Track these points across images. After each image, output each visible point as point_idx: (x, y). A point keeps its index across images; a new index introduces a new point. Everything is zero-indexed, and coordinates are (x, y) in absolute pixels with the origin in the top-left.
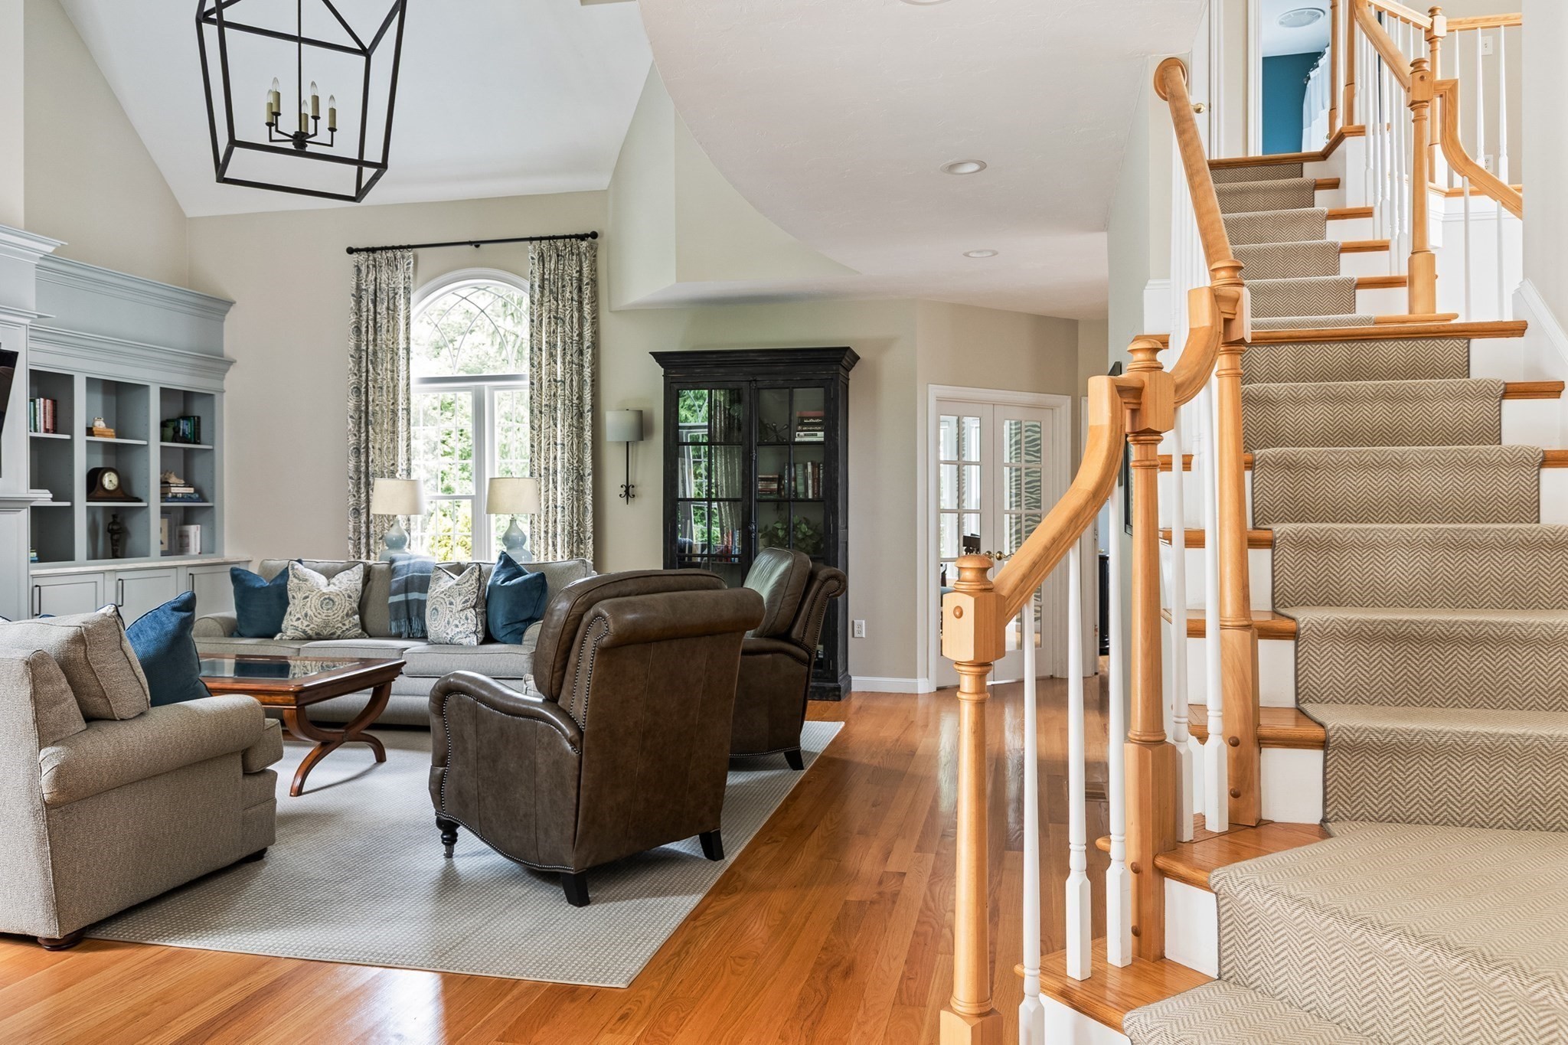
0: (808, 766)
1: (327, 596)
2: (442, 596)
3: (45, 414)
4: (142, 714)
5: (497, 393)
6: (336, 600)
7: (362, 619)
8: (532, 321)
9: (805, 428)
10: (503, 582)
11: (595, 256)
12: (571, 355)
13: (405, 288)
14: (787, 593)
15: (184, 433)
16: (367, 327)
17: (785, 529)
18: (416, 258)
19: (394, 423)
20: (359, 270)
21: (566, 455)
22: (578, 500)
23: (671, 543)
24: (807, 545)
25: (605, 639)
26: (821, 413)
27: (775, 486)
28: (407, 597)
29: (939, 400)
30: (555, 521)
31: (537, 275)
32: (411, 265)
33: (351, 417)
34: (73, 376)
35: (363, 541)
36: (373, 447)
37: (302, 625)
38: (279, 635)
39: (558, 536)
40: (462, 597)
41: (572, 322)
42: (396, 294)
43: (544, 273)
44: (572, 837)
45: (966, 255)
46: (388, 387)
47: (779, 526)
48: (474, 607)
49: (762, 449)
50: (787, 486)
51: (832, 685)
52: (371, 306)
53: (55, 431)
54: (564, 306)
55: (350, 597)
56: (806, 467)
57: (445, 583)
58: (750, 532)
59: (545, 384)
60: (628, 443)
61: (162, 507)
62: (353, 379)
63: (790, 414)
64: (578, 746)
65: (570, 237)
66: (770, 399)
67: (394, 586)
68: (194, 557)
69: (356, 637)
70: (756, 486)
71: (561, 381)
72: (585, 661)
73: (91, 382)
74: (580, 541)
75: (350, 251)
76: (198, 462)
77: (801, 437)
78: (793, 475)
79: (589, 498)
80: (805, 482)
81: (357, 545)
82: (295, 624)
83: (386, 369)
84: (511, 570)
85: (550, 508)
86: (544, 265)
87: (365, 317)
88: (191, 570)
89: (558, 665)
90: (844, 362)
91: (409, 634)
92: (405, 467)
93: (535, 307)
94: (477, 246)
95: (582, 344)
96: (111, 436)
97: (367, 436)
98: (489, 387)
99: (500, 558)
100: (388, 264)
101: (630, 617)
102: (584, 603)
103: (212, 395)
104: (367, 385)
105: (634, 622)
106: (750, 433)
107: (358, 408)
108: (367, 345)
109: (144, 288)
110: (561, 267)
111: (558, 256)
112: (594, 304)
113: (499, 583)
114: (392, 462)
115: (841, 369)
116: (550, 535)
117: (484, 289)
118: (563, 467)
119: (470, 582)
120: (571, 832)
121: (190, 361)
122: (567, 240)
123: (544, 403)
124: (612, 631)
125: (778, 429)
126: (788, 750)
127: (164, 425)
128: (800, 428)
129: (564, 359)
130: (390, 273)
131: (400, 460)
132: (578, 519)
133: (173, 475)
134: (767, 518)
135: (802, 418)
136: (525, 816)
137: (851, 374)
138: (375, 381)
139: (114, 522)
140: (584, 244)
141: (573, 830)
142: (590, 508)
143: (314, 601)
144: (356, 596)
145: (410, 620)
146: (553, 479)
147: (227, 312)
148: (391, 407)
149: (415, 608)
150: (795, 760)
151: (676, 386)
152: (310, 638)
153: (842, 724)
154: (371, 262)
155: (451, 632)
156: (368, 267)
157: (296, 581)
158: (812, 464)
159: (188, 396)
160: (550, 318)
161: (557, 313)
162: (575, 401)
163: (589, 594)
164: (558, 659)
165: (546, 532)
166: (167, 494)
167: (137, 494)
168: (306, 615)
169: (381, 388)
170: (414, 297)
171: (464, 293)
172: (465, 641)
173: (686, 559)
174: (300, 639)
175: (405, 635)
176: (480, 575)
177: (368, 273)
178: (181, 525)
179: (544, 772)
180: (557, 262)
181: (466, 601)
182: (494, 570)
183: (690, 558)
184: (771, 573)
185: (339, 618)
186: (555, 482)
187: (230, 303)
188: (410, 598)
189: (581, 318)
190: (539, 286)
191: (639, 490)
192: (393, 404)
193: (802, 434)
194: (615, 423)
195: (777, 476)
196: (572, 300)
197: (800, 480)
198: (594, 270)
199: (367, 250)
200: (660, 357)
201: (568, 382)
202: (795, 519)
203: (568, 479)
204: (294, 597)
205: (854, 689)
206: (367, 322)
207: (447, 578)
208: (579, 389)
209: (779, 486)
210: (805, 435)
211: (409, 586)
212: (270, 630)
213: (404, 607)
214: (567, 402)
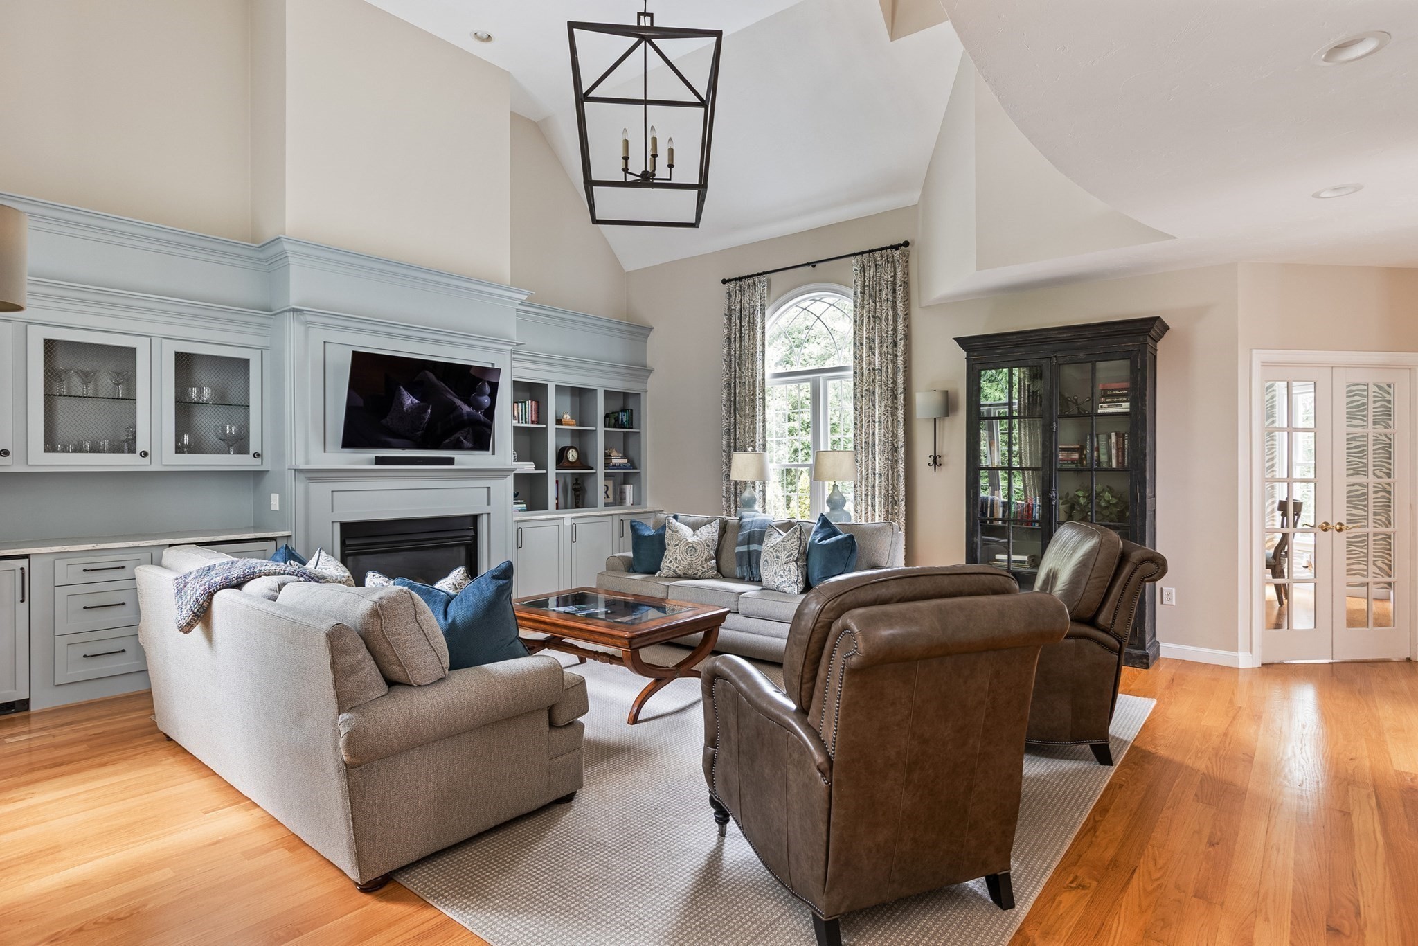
0: (1119, 760)
1: (691, 545)
2: (771, 550)
3: (532, 411)
4: (441, 680)
5: (830, 383)
6: (697, 548)
7: (718, 563)
8: (856, 321)
9: (1109, 400)
10: (820, 541)
11: (907, 262)
12: (887, 347)
13: (761, 305)
14: (1093, 576)
15: (622, 421)
16: (735, 337)
17: (1088, 497)
18: (769, 282)
19: (754, 409)
20: (730, 295)
21: (883, 431)
22: (893, 468)
23: (973, 507)
24: (1111, 513)
25: (854, 659)
26: (1127, 385)
27: (1076, 456)
28: (749, 548)
29: (1265, 365)
30: (874, 486)
31: (859, 283)
32: (766, 287)
33: (724, 406)
34: (547, 384)
35: (733, 498)
36: (739, 428)
37: (673, 566)
38: (658, 572)
39: (876, 499)
40: (786, 552)
41: (888, 320)
42: (755, 310)
43: (865, 281)
44: (823, 878)
45: (1317, 196)
46: (749, 382)
47: (1080, 493)
48: (796, 561)
49: (1062, 421)
50: (1089, 455)
51: (1139, 652)
52: (738, 321)
53: (538, 423)
54: (881, 306)
55: (708, 546)
56: (1110, 437)
57: (775, 539)
58: (1050, 500)
59: (866, 372)
60: (935, 419)
61: (605, 473)
62: (725, 377)
63: (1093, 387)
64: (828, 775)
65: (886, 248)
66: (1072, 375)
67: (740, 538)
68: (628, 508)
69: (712, 578)
70: (1057, 456)
71: (878, 369)
72: (834, 679)
73: (559, 389)
74: (895, 503)
75: (724, 282)
76: (631, 441)
77: (1104, 409)
78: (1095, 445)
79: (901, 467)
80: (1109, 451)
81: (728, 502)
82: (669, 565)
83: (748, 369)
84: (827, 530)
85: (870, 475)
86: (864, 275)
87: (733, 331)
88: (621, 517)
89: (806, 676)
90: (1153, 333)
91: (750, 578)
92: (761, 443)
93: (857, 310)
94: (814, 266)
95: (896, 337)
96: (574, 425)
97: (735, 420)
98: (824, 378)
99: (819, 520)
100: (750, 288)
101: (886, 632)
102: (833, 609)
103: (639, 394)
104: (735, 382)
105: (891, 640)
106: (1051, 406)
107: (729, 399)
108: (735, 351)
109: (599, 323)
110: (878, 274)
111: (876, 265)
112: (906, 303)
113: (816, 541)
114: (752, 439)
115: (1149, 339)
116: (869, 497)
117: (820, 300)
118: (880, 440)
119: (793, 540)
120: (821, 871)
121: (622, 371)
122: (884, 251)
123: (865, 388)
124: (862, 651)
125: (1079, 402)
126: (1095, 742)
127: (607, 416)
128: (1103, 400)
129: (881, 351)
130: (751, 295)
131: (757, 438)
132: (893, 484)
133: (614, 450)
134: (1068, 486)
135: (1105, 390)
136: (778, 830)
137: (1159, 345)
138: (741, 378)
139: (576, 484)
140: (898, 252)
141: (824, 870)
142: (902, 475)
143: (682, 548)
144: (713, 546)
145: (750, 566)
146: (872, 451)
147: (648, 335)
148: (752, 397)
149: (755, 557)
150: (1103, 755)
151: (978, 367)
152: (679, 577)
153: (1154, 702)
154: (738, 288)
155: (777, 581)
156: (736, 292)
157: (670, 532)
158: (1117, 434)
159: (626, 395)
160: (869, 317)
161: (875, 312)
162: (890, 386)
163: (841, 598)
164: (806, 670)
165: (867, 495)
166: (609, 463)
167: (591, 464)
168: (676, 559)
169: (745, 383)
170: (767, 313)
171: (804, 305)
172: (788, 590)
173: (988, 522)
174: (673, 577)
175: (747, 579)
176: (800, 534)
177: (736, 296)
178: (621, 484)
179: (795, 791)
180: (875, 271)
181: (789, 556)
182: (814, 530)
183: (991, 521)
184: (1074, 550)
185: (700, 562)
186: (873, 454)
187: (651, 329)
188: (751, 549)
189: (895, 315)
190: (861, 292)
191: (945, 460)
192: (753, 394)
193: (1105, 405)
194: (924, 402)
195: (1078, 446)
196: (888, 300)
197: (1103, 450)
198: (906, 273)
199: (736, 279)
200: (962, 342)
201: (884, 369)
202: (1097, 487)
203: (884, 451)
204: (669, 545)
205: (1162, 655)
206: (735, 334)
207: (777, 534)
208: (893, 375)
209: (1080, 456)
210: (1109, 406)
211: (751, 539)
212: (652, 569)
213: (746, 556)
214: (883, 386)
